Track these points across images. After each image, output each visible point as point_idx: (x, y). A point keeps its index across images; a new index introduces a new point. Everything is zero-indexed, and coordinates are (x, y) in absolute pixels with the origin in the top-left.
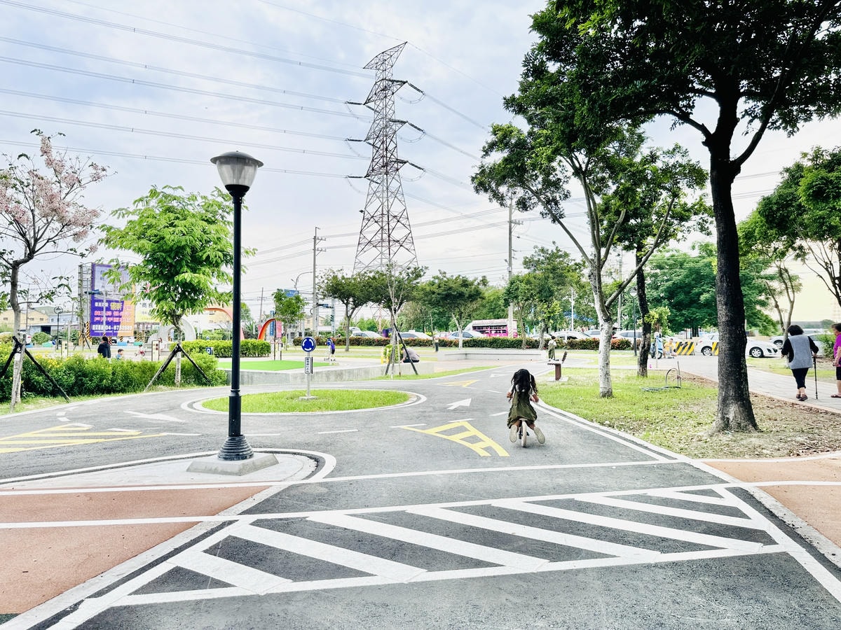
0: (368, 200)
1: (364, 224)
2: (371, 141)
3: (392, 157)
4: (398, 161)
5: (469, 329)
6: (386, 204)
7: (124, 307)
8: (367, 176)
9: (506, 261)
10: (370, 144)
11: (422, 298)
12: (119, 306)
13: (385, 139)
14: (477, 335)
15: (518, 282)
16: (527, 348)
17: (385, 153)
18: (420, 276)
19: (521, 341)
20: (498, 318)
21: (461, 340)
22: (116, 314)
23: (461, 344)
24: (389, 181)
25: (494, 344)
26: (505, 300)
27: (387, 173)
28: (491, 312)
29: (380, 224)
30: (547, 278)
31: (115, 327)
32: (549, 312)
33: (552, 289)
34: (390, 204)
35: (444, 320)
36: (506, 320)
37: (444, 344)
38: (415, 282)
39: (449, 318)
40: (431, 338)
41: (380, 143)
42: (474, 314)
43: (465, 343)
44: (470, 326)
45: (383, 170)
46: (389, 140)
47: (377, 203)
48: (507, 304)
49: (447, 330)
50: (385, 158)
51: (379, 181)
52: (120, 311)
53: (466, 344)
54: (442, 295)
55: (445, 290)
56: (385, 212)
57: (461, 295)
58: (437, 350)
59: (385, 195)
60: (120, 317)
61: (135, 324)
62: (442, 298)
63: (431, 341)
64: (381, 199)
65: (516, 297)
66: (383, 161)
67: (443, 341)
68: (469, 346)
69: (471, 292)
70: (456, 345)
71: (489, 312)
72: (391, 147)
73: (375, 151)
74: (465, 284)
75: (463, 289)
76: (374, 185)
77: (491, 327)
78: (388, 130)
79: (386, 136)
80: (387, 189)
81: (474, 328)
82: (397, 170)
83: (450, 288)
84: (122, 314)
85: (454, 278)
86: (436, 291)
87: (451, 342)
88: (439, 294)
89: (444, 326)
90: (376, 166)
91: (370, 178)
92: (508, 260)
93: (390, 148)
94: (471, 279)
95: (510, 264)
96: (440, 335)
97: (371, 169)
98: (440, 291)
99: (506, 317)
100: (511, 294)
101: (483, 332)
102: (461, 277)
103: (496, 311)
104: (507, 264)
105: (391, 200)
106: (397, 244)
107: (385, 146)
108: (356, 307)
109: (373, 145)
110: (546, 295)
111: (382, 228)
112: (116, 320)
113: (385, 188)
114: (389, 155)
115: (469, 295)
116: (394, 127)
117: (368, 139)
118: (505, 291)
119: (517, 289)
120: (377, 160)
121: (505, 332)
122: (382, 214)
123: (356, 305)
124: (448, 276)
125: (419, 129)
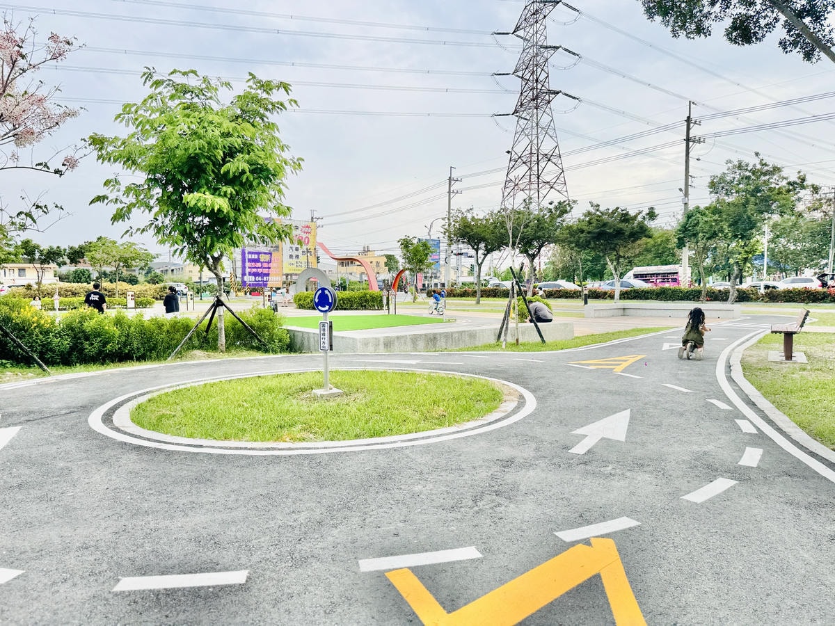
0: (516, 139)
1: (511, 166)
2: (520, 74)
3: (543, 88)
4: (550, 92)
5: (629, 278)
6: (535, 142)
7: (272, 259)
8: (516, 112)
9: (681, 190)
10: (519, 77)
11: (567, 238)
12: (267, 257)
13: (535, 69)
14: (640, 285)
15: (698, 215)
16: (707, 300)
17: (535, 85)
18: (566, 212)
19: (700, 292)
20: (666, 264)
21: (618, 290)
22: (265, 265)
23: (617, 295)
24: (540, 115)
25: (662, 295)
26: (679, 239)
27: (537, 108)
28: (658, 257)
29: (529, 164)
30: (745, 205)
31: (265, 278)
32: (746, 252)
33: (753, 218)
34: (540, 142)
35: (598, 267)
36: (677, 266)
37: (596, 295)
38: (559, 220)
39: (604, 266)
40: (580, 289)
41: (529, 74)
42: (636, 260)
43: (623, 294)
44: (631, 274)
45: (533, 104)
46: (539, 70)
47: (526, 141)
48: (681, 244)
49: (601, 279)
50: (535, 91)
51: (528, 117)
52: (269, 263)
53: (625, 295)
54: (594, 233)
55: (597, 228)
56: (535, 151)
57: (619, 233)
58: (586, 303)
59: (535, 132)
60: (270, 268)
61: (283, 275)
62: (593, 238)
63: (580, 292)
64: (530, 137)
65: (695, 235)
66: (533, 93)
67: (595, 292)
68: (628, 298)
69: (633, 228)
70: (612, 297)
71: (655, 257)
72: (543, 76)
73: (524, 83)
74: (626, 218)
75: (623, 225)
76: (522, 122)
77: (658, 274)
78: (538, 58)
79: (537, 65)
80: (537, 125)
81: (636, 276)
82: (549, 102)
83: (605, 225)
84: (270, 265)
85: (610, 211)
86: (585, 228)
87: (605, 293)
88: (589, 233)
89: (599, 275)
90: (525, 101)
91: (518, 114)
92: (683, 189)
93: (541, 78)
94: (632, 213)
95: (686, 195)
96: (593, 285)
97: (519, 104)
98: (591, 228)
99: (678, 261)
100: (687, 232)
101: (647, 281)
102: (619, 210)
103: (664, 254)
104: (682, 194)
105: (541, 137)
106: (547, 186)
107: (535, 77)
108: (488, 253)
109: (522, 78)
110: (743, 227)
111: (530, 168)
112: (265, 271)
113: (534, 125)
114: (539, 86)
115: (631, 233)
116: (545, 55)
117: (516, 71)
118: (679, 228)
119: (697, 224)
120: (526, 94)
121: (675, 280)
122: (531, 153)
123: (488, 251)
124: (602, 209)
125: (574, 54)
